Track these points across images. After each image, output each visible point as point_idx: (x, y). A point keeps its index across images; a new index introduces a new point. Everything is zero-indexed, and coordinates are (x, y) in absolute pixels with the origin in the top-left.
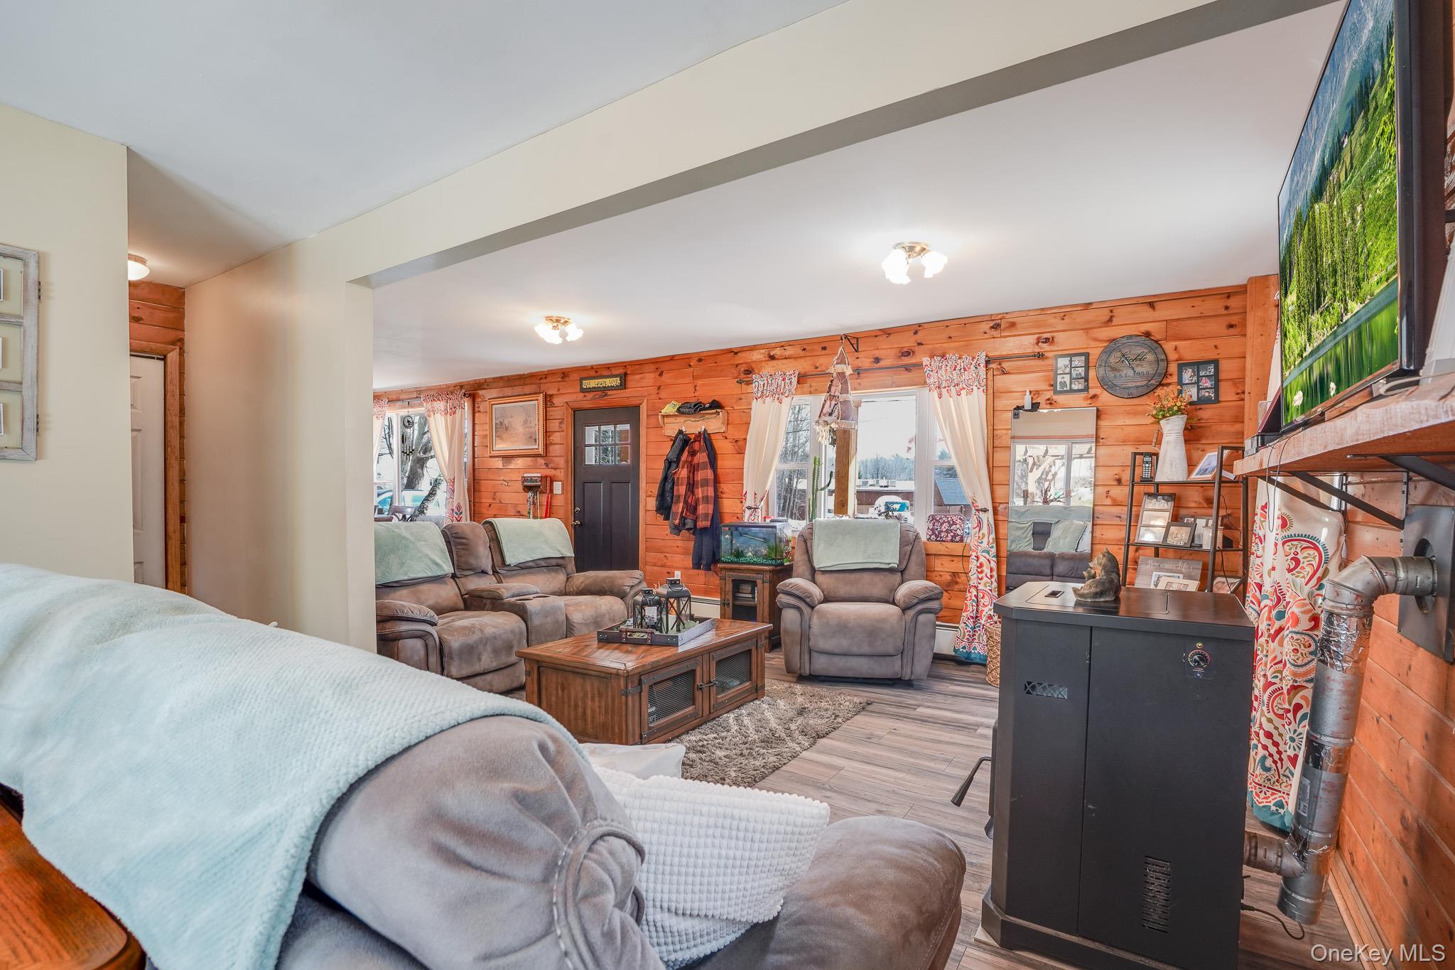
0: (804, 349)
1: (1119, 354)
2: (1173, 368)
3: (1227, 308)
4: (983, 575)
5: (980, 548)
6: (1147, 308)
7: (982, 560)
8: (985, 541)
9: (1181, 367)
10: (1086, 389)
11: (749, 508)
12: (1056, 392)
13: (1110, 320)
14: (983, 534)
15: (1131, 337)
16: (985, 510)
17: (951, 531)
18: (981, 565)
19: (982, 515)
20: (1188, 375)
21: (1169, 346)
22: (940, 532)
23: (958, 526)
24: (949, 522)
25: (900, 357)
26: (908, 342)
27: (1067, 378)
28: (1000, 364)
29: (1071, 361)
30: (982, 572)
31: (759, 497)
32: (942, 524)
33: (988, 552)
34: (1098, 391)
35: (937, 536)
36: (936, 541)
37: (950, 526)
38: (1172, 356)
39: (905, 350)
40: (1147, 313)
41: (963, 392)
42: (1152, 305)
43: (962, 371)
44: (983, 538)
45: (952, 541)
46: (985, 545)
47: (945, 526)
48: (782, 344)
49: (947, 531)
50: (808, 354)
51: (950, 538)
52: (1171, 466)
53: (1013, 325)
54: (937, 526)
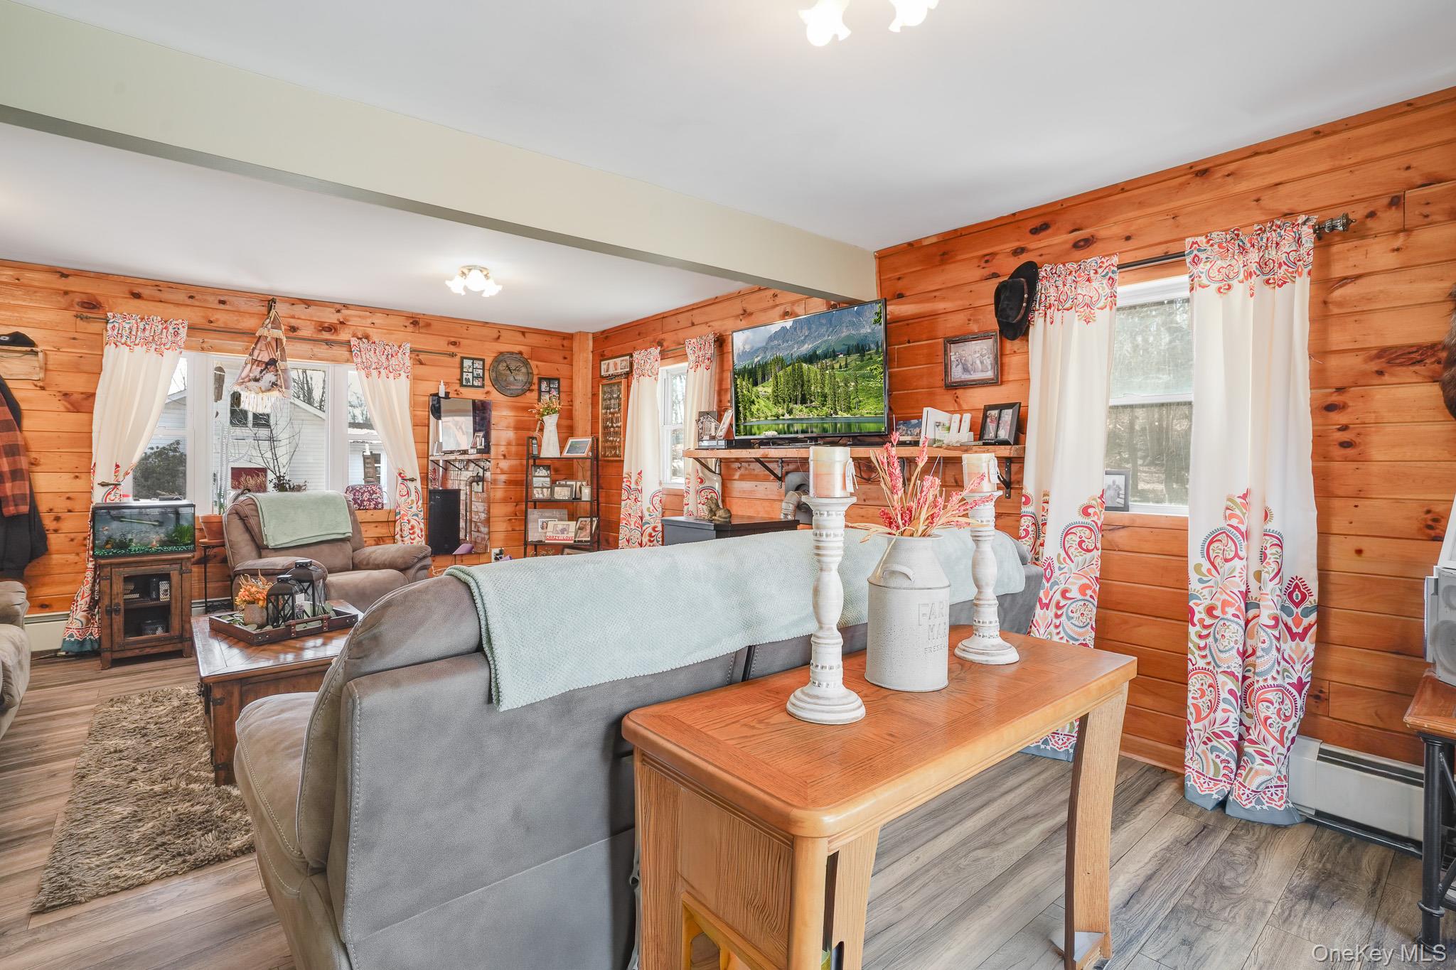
0: (191, 297)
1: (505, 365)
2: (535, 380)
3: (563, 346)
4: (416, 535)
5: (410, 513)
6: (521, 335)
7: (413, 522)
8: (414, 506)
9: (540, 380)
10: (483, 386)
11: (103, 485)
12: (462, 385)
13: (499, 338)
14: (412, 500)
15: (512, 353)
16: (412, 480)
17: (373, 499)
18: (413, 527)
19: (409, 484)
20: (544, 386)
21: (533, 363)
22: (362, 501)
23: (378, 495)
24: (369, 491)
25: (321, 331)
26: (330, 317)
27: (470, 376)
28: (418, 355)
29: (473, 363)
30: (413, 533)
31: (122, 471)
32: (362, 494)
33: (417, 515)
34: (491, 389)
35: (360, 505)
36: (359, 509)
37: (371, 495)
38: (535, 372)
39: (326, 325)
40: (519, 337)
41: (391, 376)
42: (523, 333)
43: (390, 356)
44: (413, 503)
45: (375, 508)
46: (414, 509)
47: (366, 496)
48: (158, 283)
49: (369, 500)
50: (197, 303)
51: (372, 506)
52: (550, 447)
53: (428, 325)
54: (358, 495)
